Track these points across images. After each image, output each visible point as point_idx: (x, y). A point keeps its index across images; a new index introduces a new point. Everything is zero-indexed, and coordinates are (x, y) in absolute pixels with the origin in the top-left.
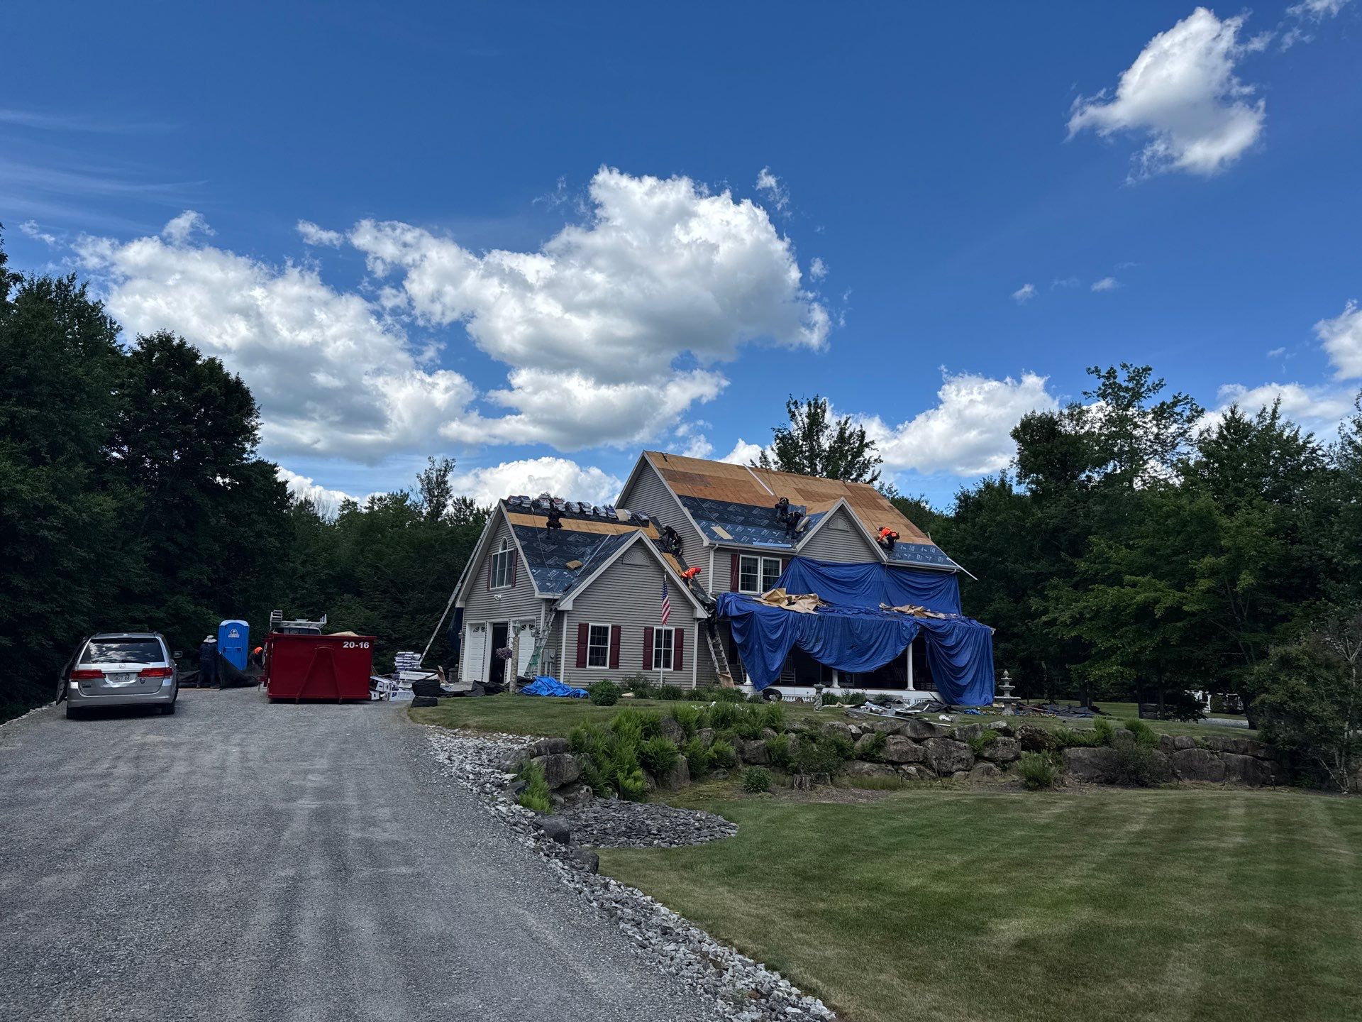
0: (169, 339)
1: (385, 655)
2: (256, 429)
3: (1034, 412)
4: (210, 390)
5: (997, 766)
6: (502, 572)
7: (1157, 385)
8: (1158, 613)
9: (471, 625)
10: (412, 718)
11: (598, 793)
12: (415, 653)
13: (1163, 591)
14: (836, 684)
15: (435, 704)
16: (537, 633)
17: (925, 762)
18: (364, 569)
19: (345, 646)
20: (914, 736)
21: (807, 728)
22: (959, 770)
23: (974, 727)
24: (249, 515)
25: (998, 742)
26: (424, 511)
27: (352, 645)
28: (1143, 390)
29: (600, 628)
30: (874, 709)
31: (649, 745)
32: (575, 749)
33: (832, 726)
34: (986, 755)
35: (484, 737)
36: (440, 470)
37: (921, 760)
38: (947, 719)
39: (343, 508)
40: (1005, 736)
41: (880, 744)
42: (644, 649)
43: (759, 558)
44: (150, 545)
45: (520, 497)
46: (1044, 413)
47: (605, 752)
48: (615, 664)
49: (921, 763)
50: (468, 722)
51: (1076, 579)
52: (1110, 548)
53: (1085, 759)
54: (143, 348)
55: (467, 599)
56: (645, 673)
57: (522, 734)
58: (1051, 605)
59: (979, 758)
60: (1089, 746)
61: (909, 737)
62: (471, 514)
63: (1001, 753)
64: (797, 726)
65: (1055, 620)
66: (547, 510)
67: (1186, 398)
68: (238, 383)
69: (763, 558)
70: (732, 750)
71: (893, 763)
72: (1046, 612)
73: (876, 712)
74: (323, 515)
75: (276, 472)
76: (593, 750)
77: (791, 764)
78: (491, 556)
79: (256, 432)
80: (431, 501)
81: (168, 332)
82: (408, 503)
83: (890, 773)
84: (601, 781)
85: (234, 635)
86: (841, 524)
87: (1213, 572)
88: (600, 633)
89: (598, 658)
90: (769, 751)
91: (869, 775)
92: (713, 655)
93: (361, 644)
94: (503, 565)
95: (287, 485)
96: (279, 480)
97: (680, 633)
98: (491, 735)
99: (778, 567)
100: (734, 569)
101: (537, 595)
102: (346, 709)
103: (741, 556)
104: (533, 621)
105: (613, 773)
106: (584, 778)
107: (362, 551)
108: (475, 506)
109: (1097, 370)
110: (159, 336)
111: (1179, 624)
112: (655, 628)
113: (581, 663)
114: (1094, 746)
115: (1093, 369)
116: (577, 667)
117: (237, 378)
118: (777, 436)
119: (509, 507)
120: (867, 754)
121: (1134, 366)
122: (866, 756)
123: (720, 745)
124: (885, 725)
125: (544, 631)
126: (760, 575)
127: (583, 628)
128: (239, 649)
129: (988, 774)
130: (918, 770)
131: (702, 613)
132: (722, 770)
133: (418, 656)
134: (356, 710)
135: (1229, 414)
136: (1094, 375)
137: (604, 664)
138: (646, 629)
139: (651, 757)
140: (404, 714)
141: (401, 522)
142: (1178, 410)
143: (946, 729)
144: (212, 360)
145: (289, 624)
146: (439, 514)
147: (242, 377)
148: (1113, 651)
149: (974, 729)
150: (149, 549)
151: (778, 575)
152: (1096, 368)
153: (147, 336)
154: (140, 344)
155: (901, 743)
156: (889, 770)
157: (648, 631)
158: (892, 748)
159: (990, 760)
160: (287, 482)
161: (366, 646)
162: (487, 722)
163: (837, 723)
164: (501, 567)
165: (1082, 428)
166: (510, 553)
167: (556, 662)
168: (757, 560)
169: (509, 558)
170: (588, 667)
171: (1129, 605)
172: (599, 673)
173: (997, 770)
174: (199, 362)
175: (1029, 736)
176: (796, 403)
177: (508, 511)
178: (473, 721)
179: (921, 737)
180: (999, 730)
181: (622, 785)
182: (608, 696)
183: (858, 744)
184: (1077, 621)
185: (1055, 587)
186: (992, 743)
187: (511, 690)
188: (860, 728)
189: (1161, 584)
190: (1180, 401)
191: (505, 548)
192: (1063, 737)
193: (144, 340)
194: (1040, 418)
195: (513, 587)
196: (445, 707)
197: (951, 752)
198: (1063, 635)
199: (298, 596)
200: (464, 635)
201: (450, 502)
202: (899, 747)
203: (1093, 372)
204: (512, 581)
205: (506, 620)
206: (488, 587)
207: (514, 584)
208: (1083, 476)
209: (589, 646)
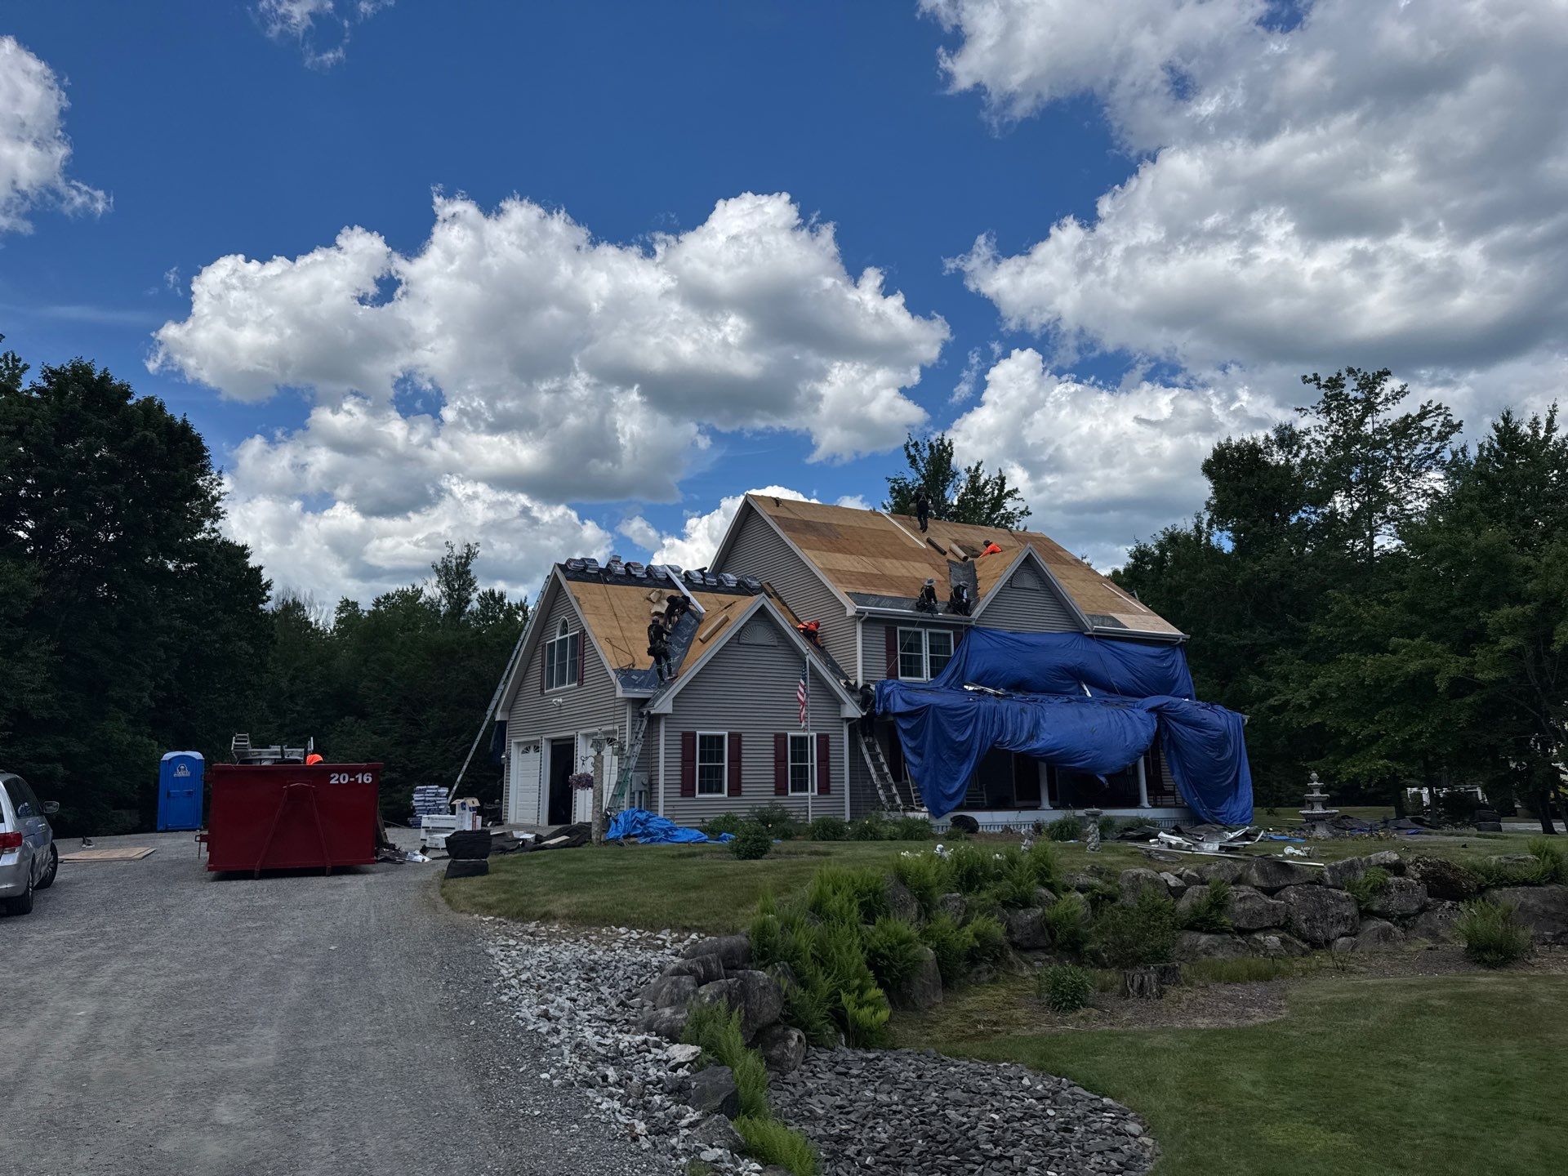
0: (88, 371)
1: (400, 791)
2: (218, 499)
3: (1229, 439)
4: (145, 437)
5: (1396, 924)
6: (562, 667)
7: (1398, 393)
8: (1441, 684)
9: (519, 744)
10: (449, 901)
11: (814, 1040)
12: (441, 786)
13: (1441, 657)
14: (1045, 803)
15: (482, 870)
16: (622, 749)
17: (1285, 926)
18: (370, 684)
19: (332, 782)
20: (1263, 884)
21: (1097, 882)
22: (1342, 935)
23: (1352, 862)
24: (212, 612)
25: (1390, 886)
26: (441, 608)
27: (345, 779)
28: (1379, 400)
29: (712, 737)
30: (1173, 842)
31: (876, 933)
32: (763, 956)
33: (1137, 876)
34: (1376, 908)
35: (586, 937)
36: (461, 557)
37: (1282, 923)
38: (1298, 852)
39: (341, 610)
40: (1396, 875)
41: (1219, 903)
42: (776, 766)
43: (923, 630)
44: (52, 647)
45: (583, 560)
46: (1243, 440)
47: (813, 956)
48: (736, 790)
49: (1282, 928)
50: (550, 907)
51: (1306, 648)
52: (1357, 604)
53: (1533, 906)
54: (50, 383)
55: (510, 709)
56: (780, 800)
57: (655, 927)
58: (1276, 683)
59: (1366, 914)
60: (1531, 884)
61: (1256, 887)
62: (501, 611)
63: (1396, 903)
64: (1082, 879)
65: (1287, 702)
66: (621, 576)
67: (1439, 407)
68: (185, 428)
69: (928, 630)
70: (997, 930)
71: (1241, 931)
72: (1270, 694)
73: (1179, 846)
74: (317, 621)
75: (248, 556)
76: (793, 955)
77: (1088, 947)
78: (544, 646)
79: (218, 504)
80: (450, 596)
81: (86, 362)
82: (422, 600)
83: (1240, 948)
84: (818, 1016)
85: (182, 772)
86: (1029, 582)
87: (1514, 627)
88: (712, 745)
89: (711, 783)
90: (1048, 925)
91: (1209, 954)
92: (872, 770)
93: (359, 776)
94: (562, 656)
95: (263, 572)
96: (250, 566)
97: (824, 740)
98: (598, 933)
99: (949, 642)
100: (891, 649)
101: (620, 693)
102: (336, 887)
103: (899, 628)
104: (614, 732)
105: (834, 997)
106: (791, 1017)
107: (366, 661)
108: (506, 601)
109: (1316, 378)
110: (73, 366)
111: (1469, 699)
112: (790, 734)
113: (687, 790)
114: (1539, 885)
115: (1312, 377)
116: (682, 796)
117: (184, 421)
118: (893, 488)
119: (569, 575)
120: (1203, 920)
121: (1363, 371)
122: (1201, 922)
123: (979, 923)
124: (1221, 869)
125: (632, 746)
126: (926, 654)
127: (688, 738)
128: (189, 793)
129: (1386, 940)
130: (1283, 941)
131: (852, 710)
132: (985, 966)
133: (445, 790)
134: (353, 886)
135: (1502, 424)
136: (1313, 385)
137: (720, 791)
138: (777, 736)
139: (883, 957)
140: (434, 893)
141: (414, 624)
142: (1426, 423)
143: (1309, 870)
144: (150, 400)
145: (260, 754)
146: (461, 611)
147: (191, 420)
148: (1373, 739)
149: (1351, 867)
150: (52, 653)
151: (949, 653)
152: (1315, 375)
153: (56, 366)
154: (46, 378)
155: (1251, 897)
156: (1238, 943)
157: (780, 739)
158: (1239, 907)
159: (1383, 915)
160: (261, 568)
161: (367, 779)
162: (585, 904)
163: (1142, 871)
164: (559, 659)
165: (1296, 455)
166: (574, 639)
167: (650, 788)
168: (919, 634)
169: (572, 645)
170: (698, 796)
171: (1392, 679)
172: (715, 803)
173: (1397, 931)
174: (130, 402)
175: (1434, 873)
176: (916, 444)
177: (568, 579)
178: (561, 903)
179: (1274, 885)
180: (1386, 866)
181: (854, 1019)
182: (756, 841)
183: (1184, 904)
184: (1317, 702)
185: (1280, 662)
186: (1382, 887)
187: (594, 837)
188: (1179, 876)
189: (1439, 648)
190: (1431, 411)
191: (564, 632)
192: (1488, 873)
193: (51, 371)
194: (1238, 448)
195: (580, 685)
196: (502, 876)
197: (1327, 907)
198: (1299, 723)
199: (287, 721)
200: (509, 759)
201: (474, 596)
202: (1248, 905)
203: (1311, 381)
204: (578, 677)
205: (573, 733)
206: (542, 689)
207: (581, 682)
208: (1294, 520)
209: (698, 764)
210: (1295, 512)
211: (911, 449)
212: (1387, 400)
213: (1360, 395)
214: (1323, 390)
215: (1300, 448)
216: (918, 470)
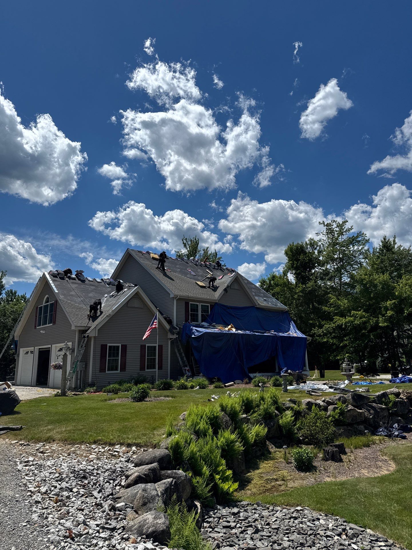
3: (293, 243)
6: (46, 317)
7: (350, 229)
9: (23, 350)
16: (73, 352)
20: (355, 404)
28: (344, 231)
29: (114, 347)
42: (140, 358)
43: (199, 304)
46: (298, 243)
48: (123, 369)
55: (20, 335)
56: (142, 373)
57: (110, 443)
67: (363, 234)
69: (201, 304)
78: (37, 308)
86: (236, 286)
88: (114, 350)
89: (113, 366)
92: (180, 360)
94: (46, 312)
97: (161, 347)
99: (208, 309)
100: (187, 311)
101: (73, 328)
103: (190, 303)
104: (70, 345)
108: (17, 294)
109: (324, 223)
112: (146, 345)
113: (102, 370)
115: (322, 222)
126: (200, 313)
127: (104, 347)
131: (172, 335)
135: (383, 240)
137: (117, 370)
138: (141, 346)
142: (358, 239)
149: (383, 395)
151: (208, 313)
157: (143, 347)
159: (398, 415)
164: (44, 313)
165: (316, 249)
166: (52, 305)
167: (86, 369)
169: (50, 308)
170: (106, 372)
172: (114, 375)
179: (359, 404)
180: (394, 394)
183: (329, 414)
186: (395, 403)
190: (360, 235)
191: (47, 302)
194: (296, 246)
195: (53, 325)
200: (19, 357)
203: (321, 224)
204: (53, 320)
205: (50, 346)
206: (35, 327)
207: (54, 323)
208: (313, 271)
209: (107, 358)
210: (314, 269)
211: (184, 240)
212: (346, 230)
213: (337, 229)
214: (326, 227)
215: (317, 246)
216: (187, 248)
